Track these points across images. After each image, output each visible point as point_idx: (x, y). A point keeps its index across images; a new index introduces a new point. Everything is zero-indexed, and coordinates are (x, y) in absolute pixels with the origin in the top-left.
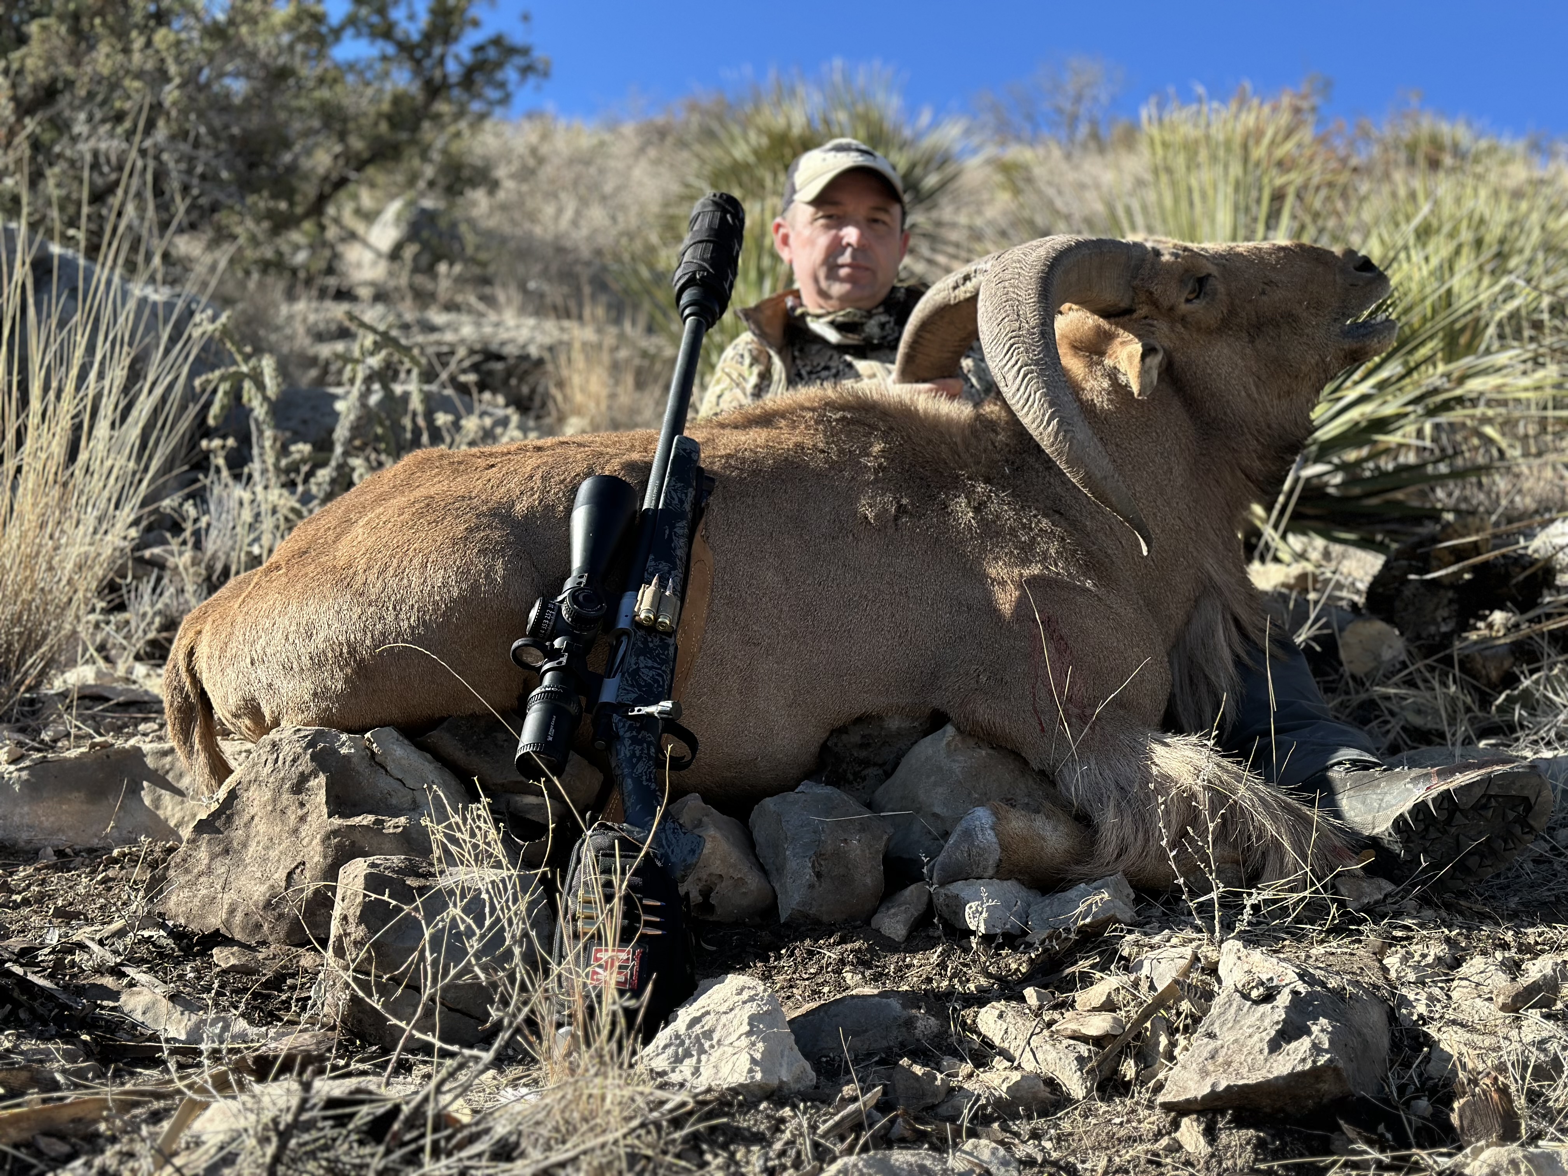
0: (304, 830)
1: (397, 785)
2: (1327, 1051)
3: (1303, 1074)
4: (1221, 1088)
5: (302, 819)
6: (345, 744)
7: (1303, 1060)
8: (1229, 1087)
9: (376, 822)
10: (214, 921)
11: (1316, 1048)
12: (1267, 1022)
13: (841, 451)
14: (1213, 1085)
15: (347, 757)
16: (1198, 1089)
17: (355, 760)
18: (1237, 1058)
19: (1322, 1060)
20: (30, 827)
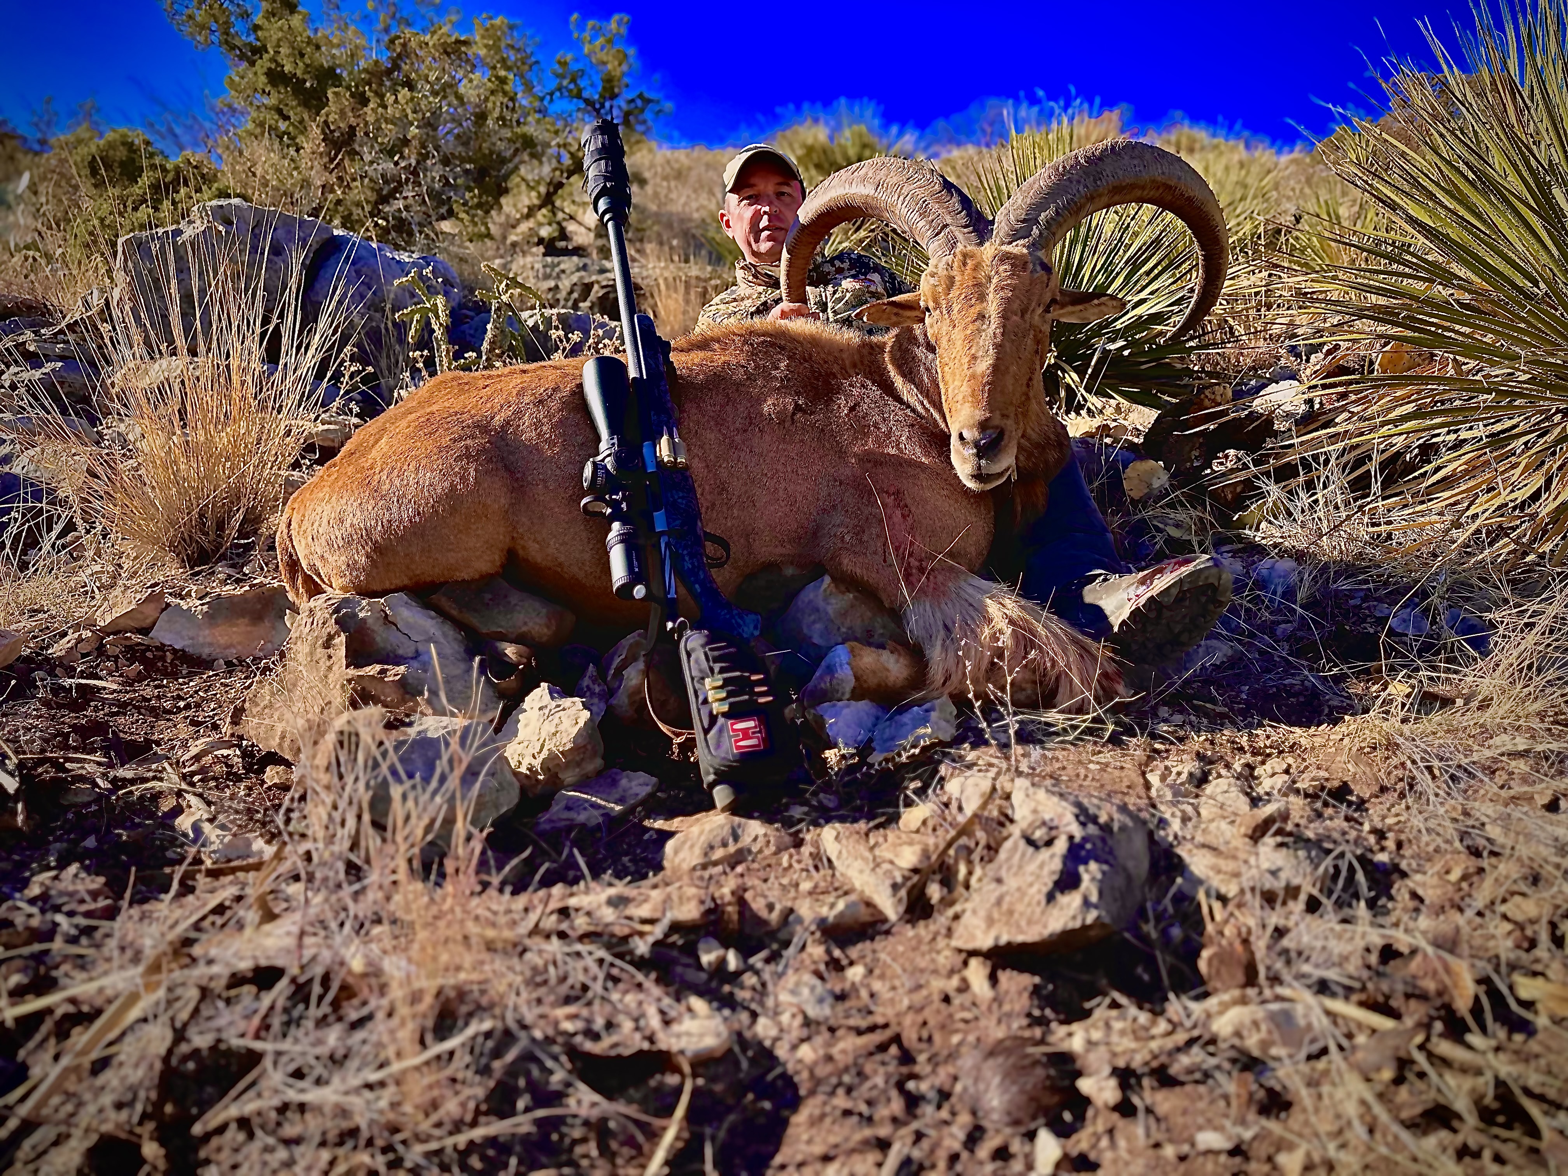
0: (331, 677)
1: (404, 639)
2: (1096, 907)
3: (1073, 931)
4: (1003, 941)
5: (330, 668)
6: (364, 610)
7: (1074, 918)
8: (1009, 944)
9: (383, 672)
10: (273, 745)
11: (1087, 903)
12: (1046, 871)
13: (757, 367)
14: (997, 938)
15: (364, 620)
16: (986, 942)
17: (370, 621)
18: (1020, 907)
19: (1091, 916)
20: (210, 644)
